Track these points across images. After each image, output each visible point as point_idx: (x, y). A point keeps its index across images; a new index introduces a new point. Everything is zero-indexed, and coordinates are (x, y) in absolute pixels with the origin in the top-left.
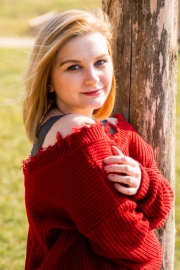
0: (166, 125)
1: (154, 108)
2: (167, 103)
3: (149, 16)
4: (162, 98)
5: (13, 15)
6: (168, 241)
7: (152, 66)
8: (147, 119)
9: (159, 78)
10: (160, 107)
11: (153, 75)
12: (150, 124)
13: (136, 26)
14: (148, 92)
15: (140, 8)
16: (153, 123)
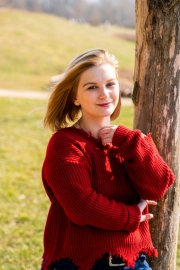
0: (176, 138)
1: (169, 125)
2: (178, 122)
3: (168, 60)
4: (175, 118)
5: (36, 73)
6: (175, 220)
7: (169, 95)
8: (163, 132)
9: (173, 104)
10: (173, 125)
11: (169, 101)
12: (165, 135)
13: (158, 67)
14: (165, 113)
15: (162, 54)
16: (168, 135)
